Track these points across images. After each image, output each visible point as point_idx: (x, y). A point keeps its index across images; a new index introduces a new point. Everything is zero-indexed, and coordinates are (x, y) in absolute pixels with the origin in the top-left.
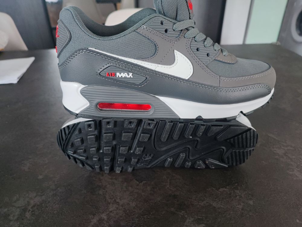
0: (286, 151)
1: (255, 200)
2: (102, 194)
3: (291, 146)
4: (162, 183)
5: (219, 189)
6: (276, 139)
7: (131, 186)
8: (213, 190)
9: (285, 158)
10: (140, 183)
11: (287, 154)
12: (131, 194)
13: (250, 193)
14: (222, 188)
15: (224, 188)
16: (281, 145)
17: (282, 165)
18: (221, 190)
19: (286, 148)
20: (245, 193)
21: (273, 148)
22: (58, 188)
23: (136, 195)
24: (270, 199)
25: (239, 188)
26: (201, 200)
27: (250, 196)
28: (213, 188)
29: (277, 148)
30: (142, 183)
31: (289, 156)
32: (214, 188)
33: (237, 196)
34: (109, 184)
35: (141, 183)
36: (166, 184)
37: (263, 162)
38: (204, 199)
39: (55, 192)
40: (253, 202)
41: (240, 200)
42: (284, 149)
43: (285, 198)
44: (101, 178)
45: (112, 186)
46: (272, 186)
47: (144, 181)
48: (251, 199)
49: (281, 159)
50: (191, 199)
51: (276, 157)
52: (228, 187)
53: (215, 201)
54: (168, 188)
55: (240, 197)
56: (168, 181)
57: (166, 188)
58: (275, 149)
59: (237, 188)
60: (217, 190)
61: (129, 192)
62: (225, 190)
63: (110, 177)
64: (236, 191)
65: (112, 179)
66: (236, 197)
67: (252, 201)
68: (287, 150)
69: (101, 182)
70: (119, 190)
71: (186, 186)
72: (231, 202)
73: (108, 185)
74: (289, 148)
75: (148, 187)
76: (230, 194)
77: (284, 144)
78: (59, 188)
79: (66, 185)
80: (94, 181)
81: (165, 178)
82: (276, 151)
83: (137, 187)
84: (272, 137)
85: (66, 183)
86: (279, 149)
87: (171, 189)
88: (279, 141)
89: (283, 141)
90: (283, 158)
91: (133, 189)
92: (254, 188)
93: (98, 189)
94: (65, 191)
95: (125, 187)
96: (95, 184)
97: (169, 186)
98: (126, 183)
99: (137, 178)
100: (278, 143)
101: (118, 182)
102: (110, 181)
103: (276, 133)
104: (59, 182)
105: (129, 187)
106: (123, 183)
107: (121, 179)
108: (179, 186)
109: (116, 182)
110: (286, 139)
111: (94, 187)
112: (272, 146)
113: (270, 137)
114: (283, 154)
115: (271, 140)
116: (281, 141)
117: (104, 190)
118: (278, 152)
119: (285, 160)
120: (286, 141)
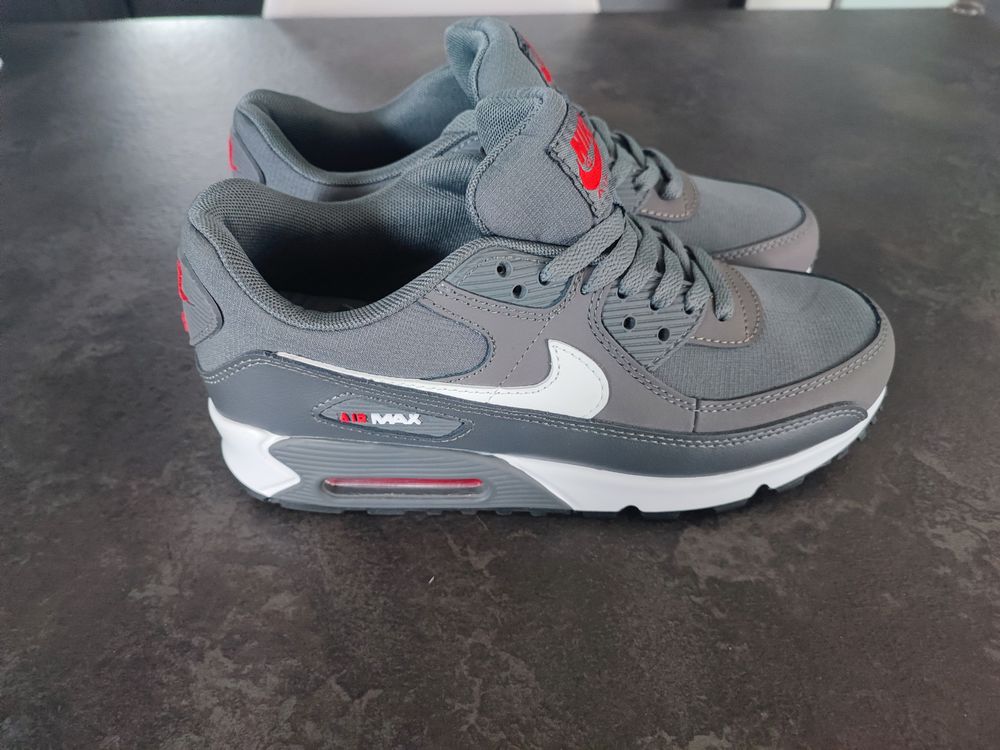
0: (984, 541)
4: (448, 701)
5: (690, 737)
6: (949, 476)
7: (315, 719)
8: (662, 742)
9: (979, 574)
10: (353, 698)
11: (986, 557)
14: (701, 732)
15: (712, 733)
16: (967, 509)
17: (965, 616)
18: (699, 743)
19: (983, 526)
21: (933, 524)
25: (775, 733)
28: (665, 735)
29: (946, 524)
30: (365, 698)
31: (995, 564)
32: (670, 734)
34: (222, 704)
35: (357, 701)
36: (466, 707)
37: (887, 595)
42: (977, 531)
44: (194, 669)
45: (234, 713)
46: (915, 726)
47: (375, 688)
49: (963, 582)
52: (727, 730)
54: (471, 727)
56: (476, 689)
57: (464, 728)
58: (939, 530)
59: (767, 735)
62: (715, 743)
63: (231, 666)
65: (236, 675)
68: (989, 534)
69: (190, 694)
70: (262, 740)
71: (547, 720)
73: (218, 710)
75: (387, 724)
77: (979, 504)
78: (7, 721)
79: (39, 703)
80: (162, 684)
81: (466, 673)
82: (943, 541)
83: (341, 722)
84: (930, 468)
85: (40, 695)
86: (954, 531)
87: (484, 734)
88: (958, 488)
89: (973, 490)
90: (969, 575)
91: (322, 733)
92: (839, 737)
93: (172, 730)
94: (33, 736)
95: (288, 721)
96: (161, 704)
97: (477, 721)
98: (293, 701)
99: (345, 675)
100: (952, 498)
101: (263, 695)
102: (226, 688)
103: (947, 445)
104: (11, 685)
105: (304, 723)
106: (280, 698)
107: (275, 674)
108: (518, 721)
109: (254, 693)
110: (988, 478)
111: (158, 716)
112: (927, 515)
113: (923, 465)
114: (971, 558)
115: (925, 481)
116: (965, 488)
117: (197, 734)
118: (951, 548)
119: (980, 585)
120: (987, 485)
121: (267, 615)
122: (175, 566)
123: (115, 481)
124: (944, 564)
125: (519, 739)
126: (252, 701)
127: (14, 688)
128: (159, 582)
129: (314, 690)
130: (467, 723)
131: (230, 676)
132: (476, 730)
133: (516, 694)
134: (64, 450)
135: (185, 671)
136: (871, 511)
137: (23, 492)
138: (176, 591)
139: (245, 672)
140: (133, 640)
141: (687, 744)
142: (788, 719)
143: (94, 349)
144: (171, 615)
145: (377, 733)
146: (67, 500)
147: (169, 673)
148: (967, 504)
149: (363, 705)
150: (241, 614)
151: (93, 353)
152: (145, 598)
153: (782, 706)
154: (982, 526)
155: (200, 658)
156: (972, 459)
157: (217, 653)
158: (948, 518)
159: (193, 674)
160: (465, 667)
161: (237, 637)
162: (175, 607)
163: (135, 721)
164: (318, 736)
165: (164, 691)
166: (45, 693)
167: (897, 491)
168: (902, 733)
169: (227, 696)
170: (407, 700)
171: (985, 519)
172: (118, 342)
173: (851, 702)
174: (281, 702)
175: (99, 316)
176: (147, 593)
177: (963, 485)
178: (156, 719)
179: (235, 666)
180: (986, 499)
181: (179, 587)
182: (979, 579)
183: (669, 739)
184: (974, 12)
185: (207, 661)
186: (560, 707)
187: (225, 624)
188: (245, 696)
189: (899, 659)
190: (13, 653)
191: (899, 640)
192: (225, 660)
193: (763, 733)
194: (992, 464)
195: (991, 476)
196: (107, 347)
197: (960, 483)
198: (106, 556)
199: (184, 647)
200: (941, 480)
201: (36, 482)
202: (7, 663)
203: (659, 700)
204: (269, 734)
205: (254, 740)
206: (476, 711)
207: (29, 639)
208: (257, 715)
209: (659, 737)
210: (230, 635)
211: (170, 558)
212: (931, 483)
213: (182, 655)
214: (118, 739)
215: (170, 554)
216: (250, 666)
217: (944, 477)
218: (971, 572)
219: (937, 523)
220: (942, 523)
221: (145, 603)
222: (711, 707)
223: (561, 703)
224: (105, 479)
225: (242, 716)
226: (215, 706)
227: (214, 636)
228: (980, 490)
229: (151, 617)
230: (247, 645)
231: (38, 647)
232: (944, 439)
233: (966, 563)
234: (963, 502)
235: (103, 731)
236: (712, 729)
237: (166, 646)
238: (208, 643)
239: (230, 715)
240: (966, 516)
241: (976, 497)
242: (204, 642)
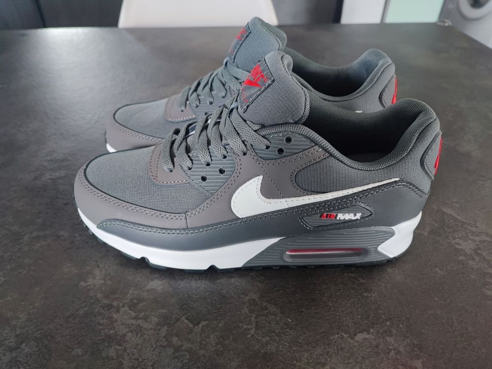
0: (478, 244)
1: (425, 359)
2: (115, 357)
3: (487, 234)
4: (240, 325)
5: (355, 335)
6: (458, 217)
7: (177, 336)
8: (342, 337)
9: (477, 259)
10: (195, 326)
12: (177, 354)
13: (416, 342)
14: (360, 332)
15: (365, 332)
16: (469, 231)
17: (473, 277)
18: (360, 337)
20: (405, 344)
21: (454, 238)
22: (22, 344)
23: (188, 357)
24: (454, 354)
25: (394, 331)
26: (319, 363)
27: (415, 349)
28: (344, 334)
29: (460, 238)
30: (200, 325)
31: (484, 254)
32: (346, 334)
33: (391, 349)
34: (131, 331)
35: (196, 327)
36: (249, 327)
37: (437, 269)
38: (326, 360)
39: (14, 355)
40: (423, 363)
41: (398, 359)
42: (474, 241)
43: (484, 351)
44: (115, 316)
45: (137, 335)
46: (456, 324)
47: (204, 320)
48: (418, 357)
49: (470, 262)
50: (300, 361)
51: (461, 258)
52: (372, 330)
53: (347, 364)
54: (253, 335)
55: (396, 354)
56: (253, 319)
57: (249, 336)
58: (457, 241)
59: (390, 332)
60: (352, 339)
61: (172, 350)
62: (367, 336)
63: (133, 314)
64: (388, 339)
65: (136, 318)
66: (389, 353)
67: (421, 361)
68: (479, 242)
69: (115, 328)
70: (152, 347)
71: (288, 331)
72: (379, 365)
73: (129, 334)
74: (484, 237)
75: (212, 336)
76: (377, 347)
77: (474, 229)
78: (24, 345)
79: (39, 336)
80: (100, 324)
81: (247, 312)
82: (460, 245)
83: (190, 336)
84: (450, 215)
85: (39, 332)
86: (464, 241)
87: (259, 338)
88: (463, 223)
89: (470, 224)
90: (473, 259)
91: (181, 342)
92: (423, 331)
93: (107, 345)
94: (37, 351)
95: (164, 337)
96: (100, 333)
97: (255, 333)
98: (166, 328)
99: (189, 315)
100: (462, 227)
101: (151, 326)
102: (132, 324)
103: (456, 205)
104: (24, 328)
105: (172, 338)
106: (159, 327)
107: (155, 317)
108: (274, 332)
109: (146, 325)
110: (476, 218)
111: (99, 339)
112: (451, 234)
113: (447, 214)
114: (473, 252)
115: (449, 220)
116: (467, 223)
117: (120, 346)
118: (463, 248)
119: (478, 264)
120: (476, 222)
121: (149, 291)
122: (101, 270)
123: (67, 234)
124: (461, 255)
125: (276, 339)
126: (146, 329)
127: (26, 329)
128: (94, 278)
129: (175, 323)
130: (250, 334)
131: (134, 319)
132: (255, 337)
133: (272, 320)
134: (40, 221)
135: (111, 318)
136: (426, 234)
137: (21, 240)
138: (103, 282)
139: (141, 316)
140: (83, 305)
141: (354, 338)
142: (399, 324)
143: (50, 175)
144: (101, 292)
145: (207, 340)
146: (44, 243)
147: (103, 319)
148: (469, 230)
149: (200, 329)
150: (136, 291)
151: (50, 177)
152: (87, 286)
153: (396, 319)
154: (476, 238)
155: (118, 311)
156: (468, 211)
157: (126, 308)
158: (460, 236)
159: (115, 319)
160: (247, 309)
161: (135, 301)
162: (103, 289)
163: (88, 342)
164: (179, 343)
165: (102, 327)
166: (41, 331)
167: (437, 225)
168: (451, 328)
169: (133, 328)
170: (220, 325)
171: (477, 236)
172: (62, 172)
173: (427, 316)
174: (160, 329)
175: (51, 160)
176: (88, 283)
177: (466, 221)
178: (98, 340)
179: (135, 314)
180: (477, 227)
181: (104, 280)
182: (478, 261)
183: (346, 336)
184: (446, 24)
185: (121, 312)
186: (294, 325)
187: (129, 295)
188: (142, 327)
189: (446, 296)
190: (23, 314)
191: (445, 288)
192: (130, 311)
193: (389, 331)
194: (477, 212)
195: (477, 217)
196: (57, 174)
197: (464, 221)
198: (66, 268)
199: (110, 307)
200: (456, 219)
201: (28, 236)
202: (21, 318)
203: (339, 319)
204: (155, 344)
205: (148, 347)
206: (254, 328)
207: (31, 307)
208: (149, 335)
209: (341, 335)
210: (132, 300)
211: (98, 267)
212: (451, 221)
213: (109, 310)
214: (80, 350)
215: (98, 265)
216: (143, 314)
217: (456, 218)
218: (474, 258)
219: (456, 238)
220: (458, 238)
221: (88, 288)
222: (363, 321)
223: (294, 323)
224: (62, 233)
225: (141, 336)
226: (127, 333)
227: (124, 301)
228: (473, 223)
229: (91, 294)
230: (140, 304)
231: (35, 310)
232: (454, 202)
233: (471, 254)
234: (466, 229)
235: (72, 347)
236: (365, 331)
237: (101, 307)
238: (121, 304)
239: (135, 336)
240: (469, 234)
241: (472, 226)
242: (119, 304)
